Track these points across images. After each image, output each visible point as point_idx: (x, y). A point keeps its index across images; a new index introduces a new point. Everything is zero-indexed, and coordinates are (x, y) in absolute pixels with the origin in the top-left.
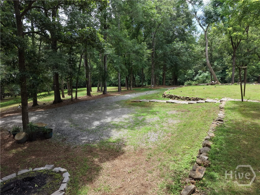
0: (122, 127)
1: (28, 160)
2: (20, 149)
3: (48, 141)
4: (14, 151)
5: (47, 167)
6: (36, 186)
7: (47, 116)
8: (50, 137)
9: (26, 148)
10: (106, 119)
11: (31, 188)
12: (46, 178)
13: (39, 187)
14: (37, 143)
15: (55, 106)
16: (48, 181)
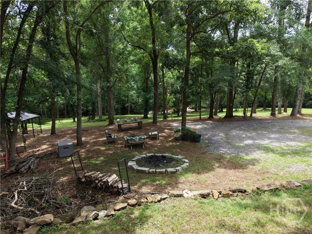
0: (272, 151)
1: (174, 150)
2: (174, 143)
3: (195, 144)
4: (171, 143)
5: (180, 157)
6: (165, 161)
7: (210, 127)
8: (199, 142)
9: (178, 144)
10: (262, 141)
11: (162, 161)
12: (173, 161)
13: (166, 163)
14: (187, 143)
15: (224, 121)
16: (173, 163)
